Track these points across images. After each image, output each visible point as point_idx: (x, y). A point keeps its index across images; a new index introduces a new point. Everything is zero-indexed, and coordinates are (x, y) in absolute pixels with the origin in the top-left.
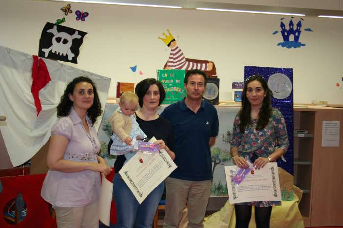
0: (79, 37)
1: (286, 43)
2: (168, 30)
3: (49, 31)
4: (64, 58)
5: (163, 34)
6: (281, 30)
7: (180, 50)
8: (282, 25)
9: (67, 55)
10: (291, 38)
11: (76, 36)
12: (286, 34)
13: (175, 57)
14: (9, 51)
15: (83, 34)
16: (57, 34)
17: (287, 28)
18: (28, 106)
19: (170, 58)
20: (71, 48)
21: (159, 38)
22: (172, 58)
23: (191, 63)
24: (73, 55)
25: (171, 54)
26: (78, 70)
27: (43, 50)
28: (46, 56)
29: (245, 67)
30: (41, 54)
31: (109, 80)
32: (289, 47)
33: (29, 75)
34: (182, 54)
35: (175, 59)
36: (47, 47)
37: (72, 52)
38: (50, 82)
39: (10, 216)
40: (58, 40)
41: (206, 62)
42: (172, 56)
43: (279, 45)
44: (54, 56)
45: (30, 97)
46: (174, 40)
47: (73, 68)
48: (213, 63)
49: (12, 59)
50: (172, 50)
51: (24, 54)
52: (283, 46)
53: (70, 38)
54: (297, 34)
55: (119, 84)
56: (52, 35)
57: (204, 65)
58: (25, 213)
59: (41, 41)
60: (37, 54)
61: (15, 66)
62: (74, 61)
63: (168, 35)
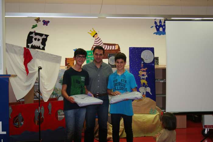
0: (45, 37)
1: (158, 32)
2: (93, 29)
3: (31, 35)
4: (39, 48)
5: (91, 31)
6: (155, 25)
7: (100, 39)
8: (156, 23)
9: (40, 46)
10: (161, 29)
11: (44, 37)
12: (158, 27)
13: (97, 43)
14: (13, 46)
15: (47, 36)
16: (35, 37)
17: (158, 24)
18: (23, 71)
19: (95, 43)
20: (41, 43)
21: (88, 33)
22: (96, 43)
23: (106, 46)
24: (43, 46)
25: (95, 41)
26: (45, 53)
27: (28, 44)
28: (30, 47)
29: (130, 48)
30: (28, 46)
31: (60, 57)
32: (160, 34)
33: (22, 56)
34: (101, 41)
35: (97, 44)
36: (31, 43)
37: (42, 45)
38: (32, 59)
39: (16, 125)
40: (35, 39)
41: (115, 45)
42: (96, 42)
43: (154, 33)
44: (34, 47)
45: (23, 67)
46: (96, 34)
47: (43, 53)
48: (118, 45)
49: (15, 50)
50: (96, 39)
51: (20, 47)
52: (157, 34)
53: (41, 38)
54: (164, 27)
55: (66, 59)
56: (32, 37)
57: (113, 46)
58: (22, 123)
59: (27, 40)
60: (26, 47)
61: (16, 53)
62: (43, 49)
63: (93, 31)
